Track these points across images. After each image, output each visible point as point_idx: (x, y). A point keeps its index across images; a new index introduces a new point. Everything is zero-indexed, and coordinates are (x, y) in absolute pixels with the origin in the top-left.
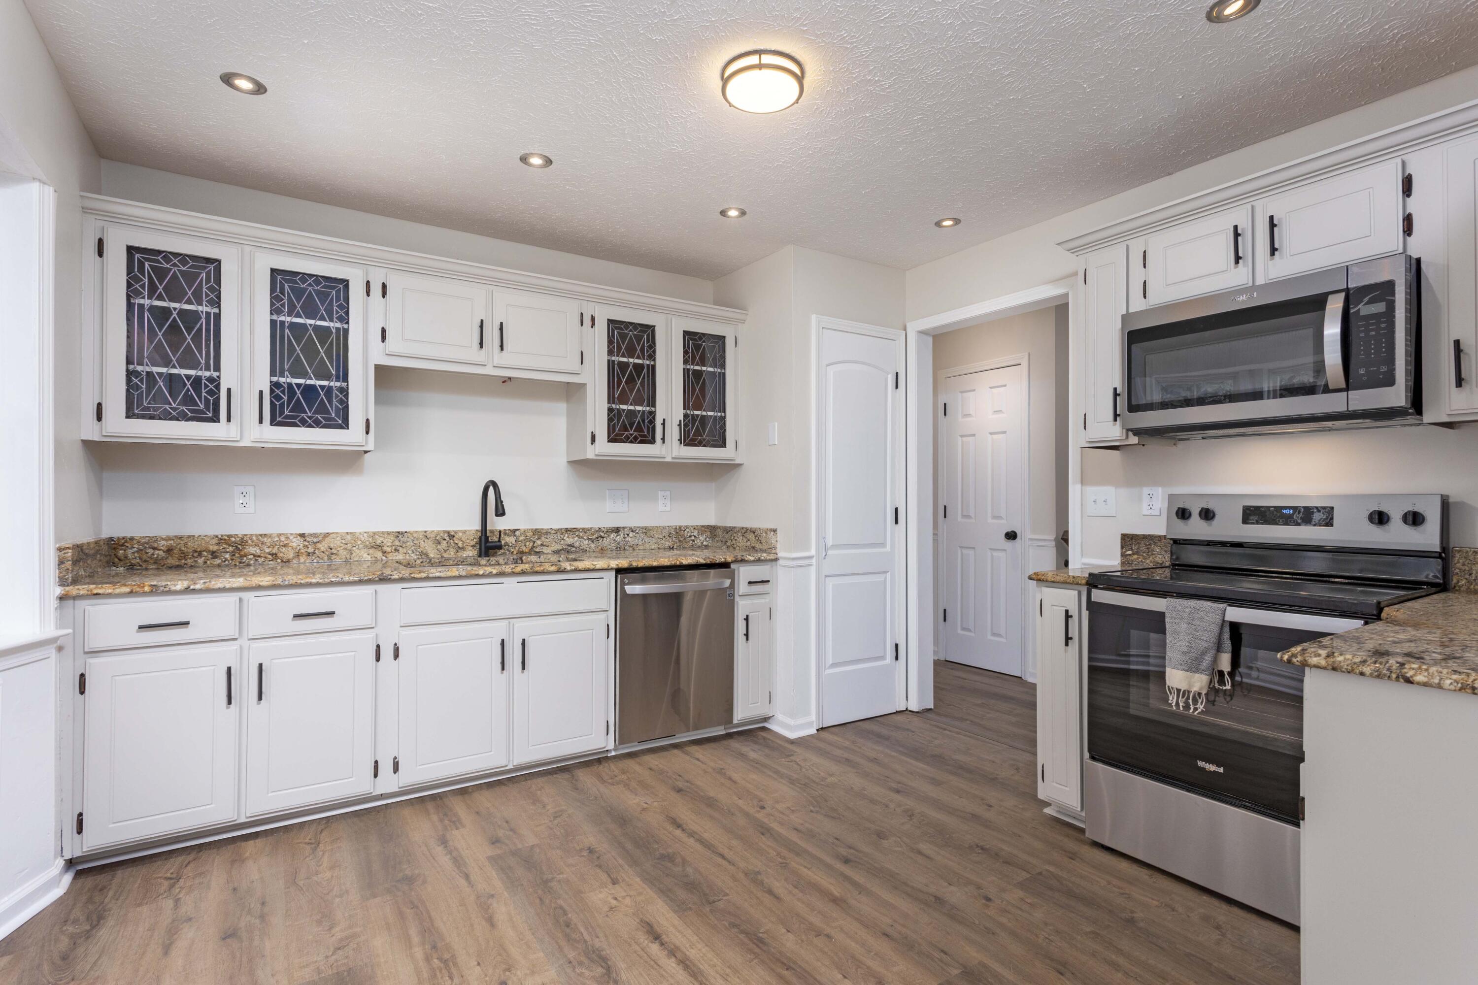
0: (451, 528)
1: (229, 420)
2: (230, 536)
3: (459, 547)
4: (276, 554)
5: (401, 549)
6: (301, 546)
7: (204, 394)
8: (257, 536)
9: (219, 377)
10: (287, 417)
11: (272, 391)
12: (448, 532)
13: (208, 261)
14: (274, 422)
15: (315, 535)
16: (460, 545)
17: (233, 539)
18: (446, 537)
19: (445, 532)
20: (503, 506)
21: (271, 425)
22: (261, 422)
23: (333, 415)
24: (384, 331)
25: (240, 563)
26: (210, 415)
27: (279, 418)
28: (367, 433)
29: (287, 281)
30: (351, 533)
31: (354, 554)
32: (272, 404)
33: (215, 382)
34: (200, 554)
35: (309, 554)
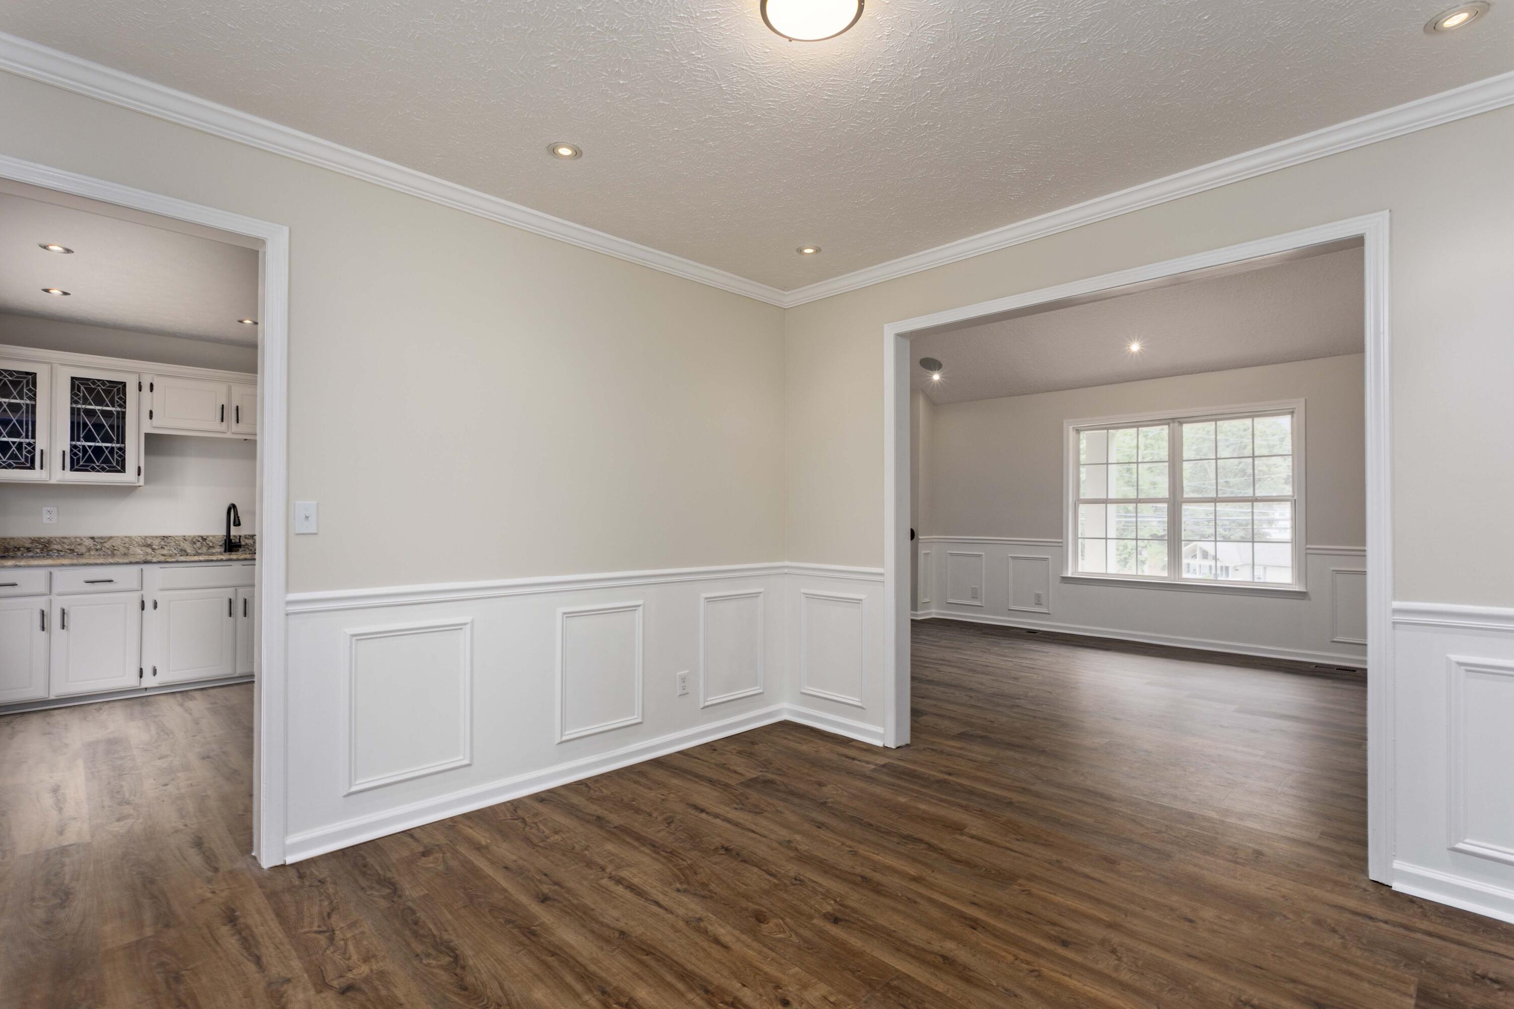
0: (204, 534)
1: (42, 468)
2: (40, 538)
3: (210, 547)
4: (73, 550)
5: (166, 547)
6: (92, 545)
7: (24, 453)
8: (59, 538)
9: (35, 443)
10: (82, 466)
11: (71, 450)
12: (202, 537)
13: (28, 373)
14: (72, 469)
15: (102, 538)
16: (211, 544)
17: (43, 540)
18: (200, 539)
19: (199, 536)
20: (239, 520)
21: (71, 470)
22: (64, 469)
23: (115, 464)
24: (151, 412)
25: (47, 555)
26: (29, 465)
27: (77, 465)
28: (139, 475)
29: (82, 384)
30: (129, 537)
31: (131, 550)
32: (72, 458)
33: (32, 446)
34: (19, 549)
35: (97, 550)
